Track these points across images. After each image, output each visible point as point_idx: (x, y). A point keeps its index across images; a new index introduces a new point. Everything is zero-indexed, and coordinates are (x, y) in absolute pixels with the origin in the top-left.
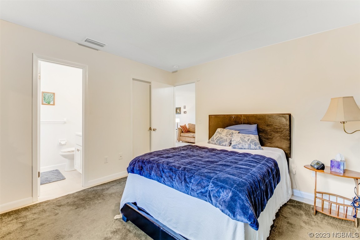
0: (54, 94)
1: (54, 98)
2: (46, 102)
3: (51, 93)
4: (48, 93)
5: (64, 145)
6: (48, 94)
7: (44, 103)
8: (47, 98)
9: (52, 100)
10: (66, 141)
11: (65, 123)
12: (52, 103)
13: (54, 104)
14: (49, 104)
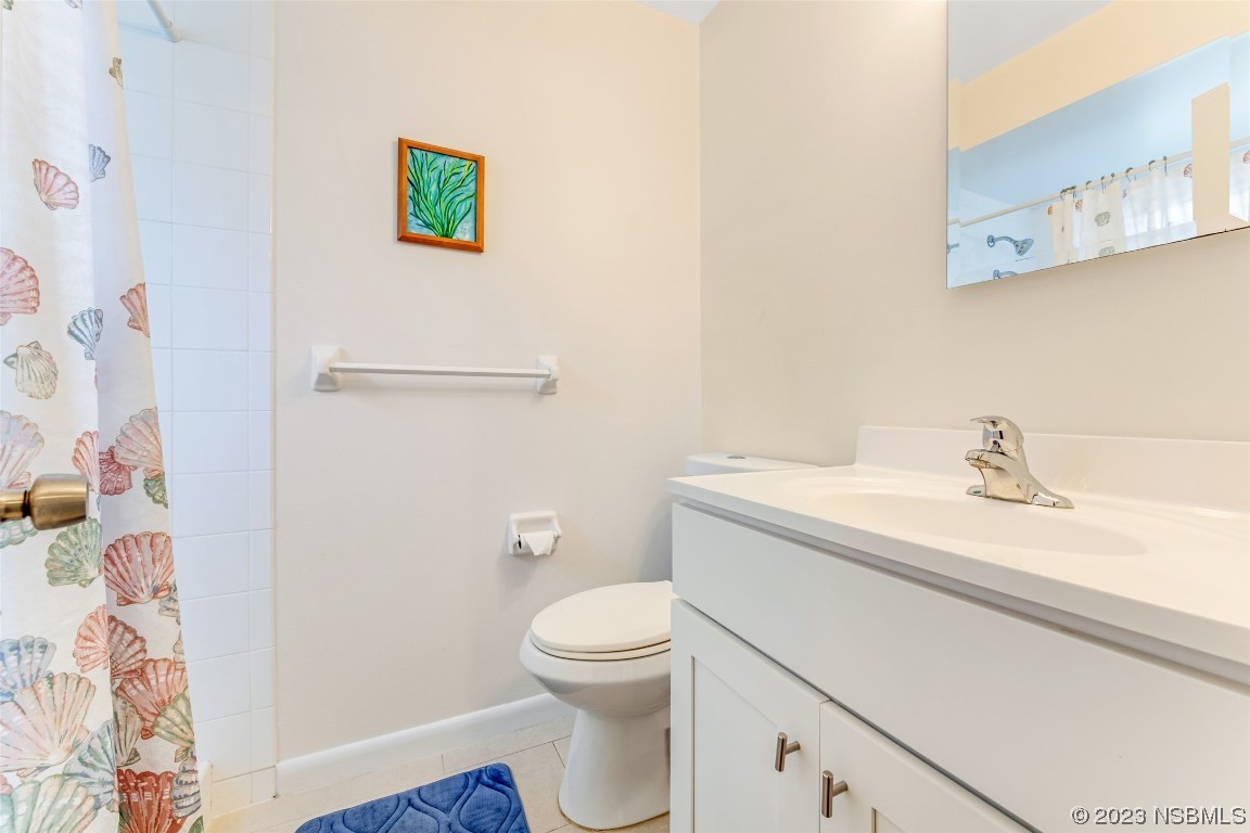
0: (478, 161)
1: (478, 195)
2: (430, 220)
3: (461, 157)
4: (441, 153)
5: (544, 556)
6: (440, 161)
7: (415, 228)
8: (434, 188)
9: (463, 209)
10: (559, 532)
11: (548, 387)
12: (464, 234)
13: (475, 248)
14: (445, 241)
